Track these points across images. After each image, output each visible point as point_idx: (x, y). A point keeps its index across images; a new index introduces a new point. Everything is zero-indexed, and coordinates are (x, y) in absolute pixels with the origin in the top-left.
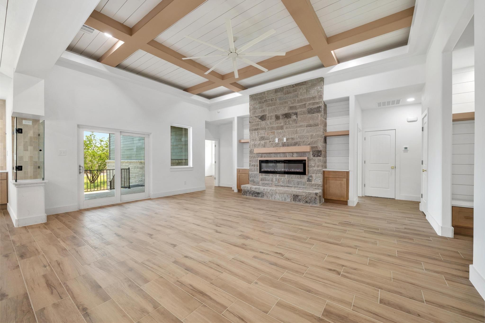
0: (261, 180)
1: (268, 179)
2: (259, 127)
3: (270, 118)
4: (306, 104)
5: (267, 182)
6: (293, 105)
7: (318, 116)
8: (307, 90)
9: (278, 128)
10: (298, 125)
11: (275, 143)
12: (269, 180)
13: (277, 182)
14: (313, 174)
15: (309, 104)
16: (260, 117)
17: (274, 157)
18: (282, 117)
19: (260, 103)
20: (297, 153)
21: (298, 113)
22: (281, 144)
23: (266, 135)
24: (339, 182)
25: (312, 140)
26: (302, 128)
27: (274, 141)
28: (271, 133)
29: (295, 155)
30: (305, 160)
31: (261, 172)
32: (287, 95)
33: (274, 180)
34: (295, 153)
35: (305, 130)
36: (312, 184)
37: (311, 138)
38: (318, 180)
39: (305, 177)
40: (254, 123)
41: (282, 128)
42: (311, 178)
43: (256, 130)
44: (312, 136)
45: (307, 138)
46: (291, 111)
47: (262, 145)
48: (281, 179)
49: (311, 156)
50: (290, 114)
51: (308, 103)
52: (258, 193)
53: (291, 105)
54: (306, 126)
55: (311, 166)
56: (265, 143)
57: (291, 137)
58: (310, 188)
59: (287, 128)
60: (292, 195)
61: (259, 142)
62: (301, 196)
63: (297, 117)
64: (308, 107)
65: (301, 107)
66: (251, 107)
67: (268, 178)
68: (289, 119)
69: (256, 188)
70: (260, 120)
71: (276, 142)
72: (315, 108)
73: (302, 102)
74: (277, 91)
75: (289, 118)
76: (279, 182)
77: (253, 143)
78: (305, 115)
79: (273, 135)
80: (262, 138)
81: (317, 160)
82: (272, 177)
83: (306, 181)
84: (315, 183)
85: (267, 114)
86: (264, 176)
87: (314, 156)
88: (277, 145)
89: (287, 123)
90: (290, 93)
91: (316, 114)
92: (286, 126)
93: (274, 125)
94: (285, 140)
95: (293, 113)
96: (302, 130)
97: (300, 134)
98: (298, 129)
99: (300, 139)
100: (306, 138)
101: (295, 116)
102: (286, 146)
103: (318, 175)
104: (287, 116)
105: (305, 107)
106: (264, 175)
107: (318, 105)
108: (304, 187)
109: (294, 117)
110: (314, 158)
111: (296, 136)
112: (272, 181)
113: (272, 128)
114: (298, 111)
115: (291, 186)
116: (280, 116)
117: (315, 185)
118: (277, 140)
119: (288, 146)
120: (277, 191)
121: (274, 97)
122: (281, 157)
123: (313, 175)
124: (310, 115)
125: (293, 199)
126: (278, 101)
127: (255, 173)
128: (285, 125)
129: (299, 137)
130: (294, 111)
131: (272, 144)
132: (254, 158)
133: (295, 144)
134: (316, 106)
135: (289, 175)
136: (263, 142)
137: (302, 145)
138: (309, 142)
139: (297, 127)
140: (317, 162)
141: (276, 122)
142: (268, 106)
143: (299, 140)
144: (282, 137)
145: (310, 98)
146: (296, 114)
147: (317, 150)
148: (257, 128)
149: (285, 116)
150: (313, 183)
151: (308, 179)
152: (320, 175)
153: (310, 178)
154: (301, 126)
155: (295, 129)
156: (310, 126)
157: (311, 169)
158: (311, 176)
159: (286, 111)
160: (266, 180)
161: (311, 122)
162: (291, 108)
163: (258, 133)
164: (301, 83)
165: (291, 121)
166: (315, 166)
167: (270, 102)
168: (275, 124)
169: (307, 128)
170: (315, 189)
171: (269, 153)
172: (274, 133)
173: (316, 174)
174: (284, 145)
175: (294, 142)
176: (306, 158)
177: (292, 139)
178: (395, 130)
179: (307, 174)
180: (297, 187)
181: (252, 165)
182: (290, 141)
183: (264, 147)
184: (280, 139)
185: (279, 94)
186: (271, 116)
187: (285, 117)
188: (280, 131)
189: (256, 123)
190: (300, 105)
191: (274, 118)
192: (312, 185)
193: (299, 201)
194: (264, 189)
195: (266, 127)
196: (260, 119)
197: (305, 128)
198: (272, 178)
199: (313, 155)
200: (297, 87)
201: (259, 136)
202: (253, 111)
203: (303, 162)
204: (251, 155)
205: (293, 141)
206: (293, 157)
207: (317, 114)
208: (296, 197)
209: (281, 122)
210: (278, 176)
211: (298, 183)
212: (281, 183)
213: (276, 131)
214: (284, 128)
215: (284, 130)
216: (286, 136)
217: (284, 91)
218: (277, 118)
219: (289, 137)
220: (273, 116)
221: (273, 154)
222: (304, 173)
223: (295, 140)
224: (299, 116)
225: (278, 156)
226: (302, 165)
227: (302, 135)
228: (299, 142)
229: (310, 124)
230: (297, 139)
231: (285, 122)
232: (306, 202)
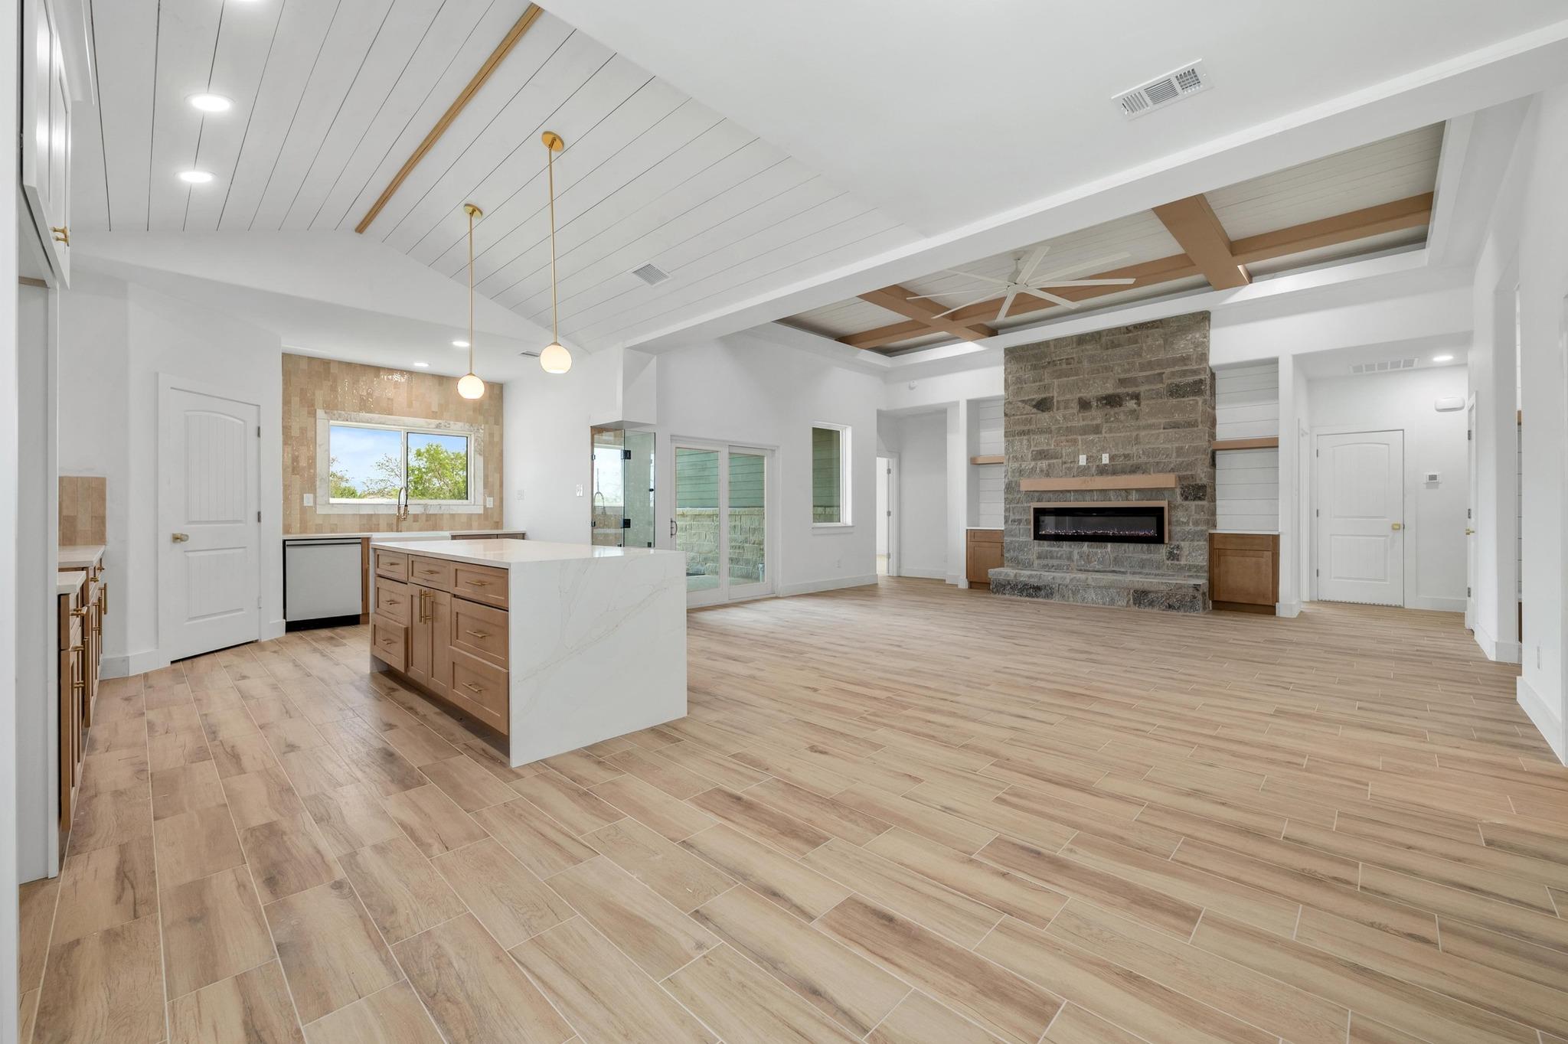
0: (1039, 557)
1: (1059, 555)
2: (1033, 427)
3: (1062, 405)
4: (1164, 373)
5: (1055, 562)
6: (1127, 375)
7: (1197, 403)
8: (1166, 341)
9: (1085, 431)
10: (1142, 423)
11: (1079, 467)
12: (1060, 558)
13: (1083, 563)
14: (1183, 540)
15: (1173, 374)
16: (1034, 403)
17: (1076, 500)
18: (1097, 403)
19: (1035, 367)
20: (1138, 490)
21: (1142, 394)
22: (1094, 469)
23: (1053, 447)
24: (1254, 559)
25: (1180, 460)
26: (1153, 432)
27: (1075, 461)
28: (1067, 441)
29: (1134, 495)
30: (1161, 509)
31: (1038, 536)
32: (1110, 352)
33: (1076, 557)
34: (1134, 492)
35: (1162, 435)
36: (1180, 565)
37: (1178, 456)
38: (1196, 555)
39: (1162, 550)
40: (1016, 417)
41: (1097, 430)
42: (1178, 552)
43: (1023, 433)
44: (1179, 451)
45: (1167, 455)
46: (1121, 390)
47: (1042, 471)
48: (1096, 554)
49: (1179, 499)
50: (1119, 397)
51: (1169, 370)
52: (1038, 589)
53: (1122, 376)
54: (1162, 426)
55: (1177, 521)
56: (1049, 465)
57: (1121, 451)
58: (1173, 575)
59: (1111, 430)
60: (1132, 591)
61: (1033, 463)
62: (1156, 592)
63: (1139, 404)
64: (1169, 381)
65: (1148, 380)
66: (1010, 376)
67: (1057, 552)
68: (1116, 410)
69: (1030, 576)
70: (1034, 410)
71: (1080, 464)
72: (1188, 385)
73: (1152, 369)
74: (1082, 339)
75: (1116, 407)
76: (1090, 562)
77: (1016, 465)
78: (1160, 401)
79: (1073, 448)
80: (1041, 455)
81: (1194, 507)
82: (1071, 550)
83: (1165, 558)
84: (1188, 563)
85: (1055, 394)
86: (1046, 546)
87: (1186, 499)
88: (1083, 472)
89: (1112, 419)
90: (1119, 345)
91: (1191, 398)
92: (1108, 425)
93: (1075, 424)
94: (1105, 459)
95: (1128, 395)
96: (1152, 435)
97: (1148, 446)
98: (1143, 433)
99: (1148, 457)
100: (1163, 454)
101: (1134, 401)
102: (1108, 474)
103: (1196, 543)
104: (1112, 401)
105: (1161, 381)
106: (1048, 546)
107: (1197, 378)
108: (1157, 572)
109: (1131, 404)
110: (1187, 502)
111: (1138, 449)
112: (1070, 558)
113: (1070, 430)
114: (1142, 389)
115: (1123, 570)
116: (1092, 400)
117: (1190, 568)
118: (1082, 460)
119: (1114, 473)
120: (1090, 582)
121: (1074, 355)
122: (1094, 501)
123: (1182, 544)
124: (1174, 401)
125: (1134, 599)
126: (1086, 364)
127: (1022, 539)
128: (1106, 422)
129: (1144, 453)
130: (1130, 390)
131: (1069, 469)
132: (1018, 503)
133: (1135, 469)
134: (1190, 379)
135: (1117, 545)
136: (1043, 464)
137: (1154, 472)
138: (1172, 466)
139: (1139, 428)
140: (1193, 513)
141: (1080, 415)
142: (1059, 377)
143: (1144, 459)
144: (1098, 451)
145: (1174, 359)
146: (1136, 397)
147: (1194, 483)
148: (1026, 428)
149: (1105, 402)
150: (1183, 562)
151: (1170, 553)
152: (1201, 543)
153: (1175, 552)
154: (1150, 427)
155: (1134, 434)
156: (1176, 426)
157: (1178, 529)
158: (1178, 547)
159: (1110, 389)
160: (1052, 558)
161: (1177, 417)
162: (1122, 382)
163: (1028, 441)
164: (1149, 323)
165: (1122, 414)
166: (1187, 523)
167: (1064, 366)
168: (1079, 421)
169: (1167, 431)
170: (1191, 576)
171: (1062, 491)
172: (1075, 441)
173: (1192, 540)
174: (1103, 471)
175: (1132, 466)
176: (1164, 504)
177: (1127, 456)
178: (1403, 430)
179: (1166, 541)
180: (1140, 573)
181: (1014, 521)
182: (1120, 462)
183: (1048, 475)
184: (1091, 457)
185: (1090, 349)
186: (1067, 402)
187: (1106, 404)
188: (1091, 437)
189: (1024, 417)
190: (1147, 377)
191: (1075, 406)
192: (1181, 568)
193: (1151, 604)
194: (1053, 578)
195: (1053, 428)
196: (1034, 406)
197: (1162, 430)
198: (1071, 553)
199: (1182, 495)
200: (1139, 333)
201: (1032, 449)
202: (1016, 387)
203: (1158, 512)
204: (1010, 497)
205: (1127, 462)
206: (1127, 500)
207: (1194, 398)
208: (1141, 597)
209: (1096, 416)
210: (1086, 547)
211: (1143, 564)
212: (1096, 565)
213: (1079, 437)
214: (1104, 431)
215: (1104, 435)
216: (1108, 450)
217: (1103, 340)
218: (1084, 405)
219: (1116, 453)
220: (1073, 400)
221: (1072, 494)
222: (1159, 539)
223: (1135, 461)
224: (1143, 403)
225: (1087, 498)
226: (1152, 521)
227: (1153, 448)
228: (1146, 463)
229: (1174, 422)
230: (1140, 457)
231: (1106, 415)
232: (1170, 607)
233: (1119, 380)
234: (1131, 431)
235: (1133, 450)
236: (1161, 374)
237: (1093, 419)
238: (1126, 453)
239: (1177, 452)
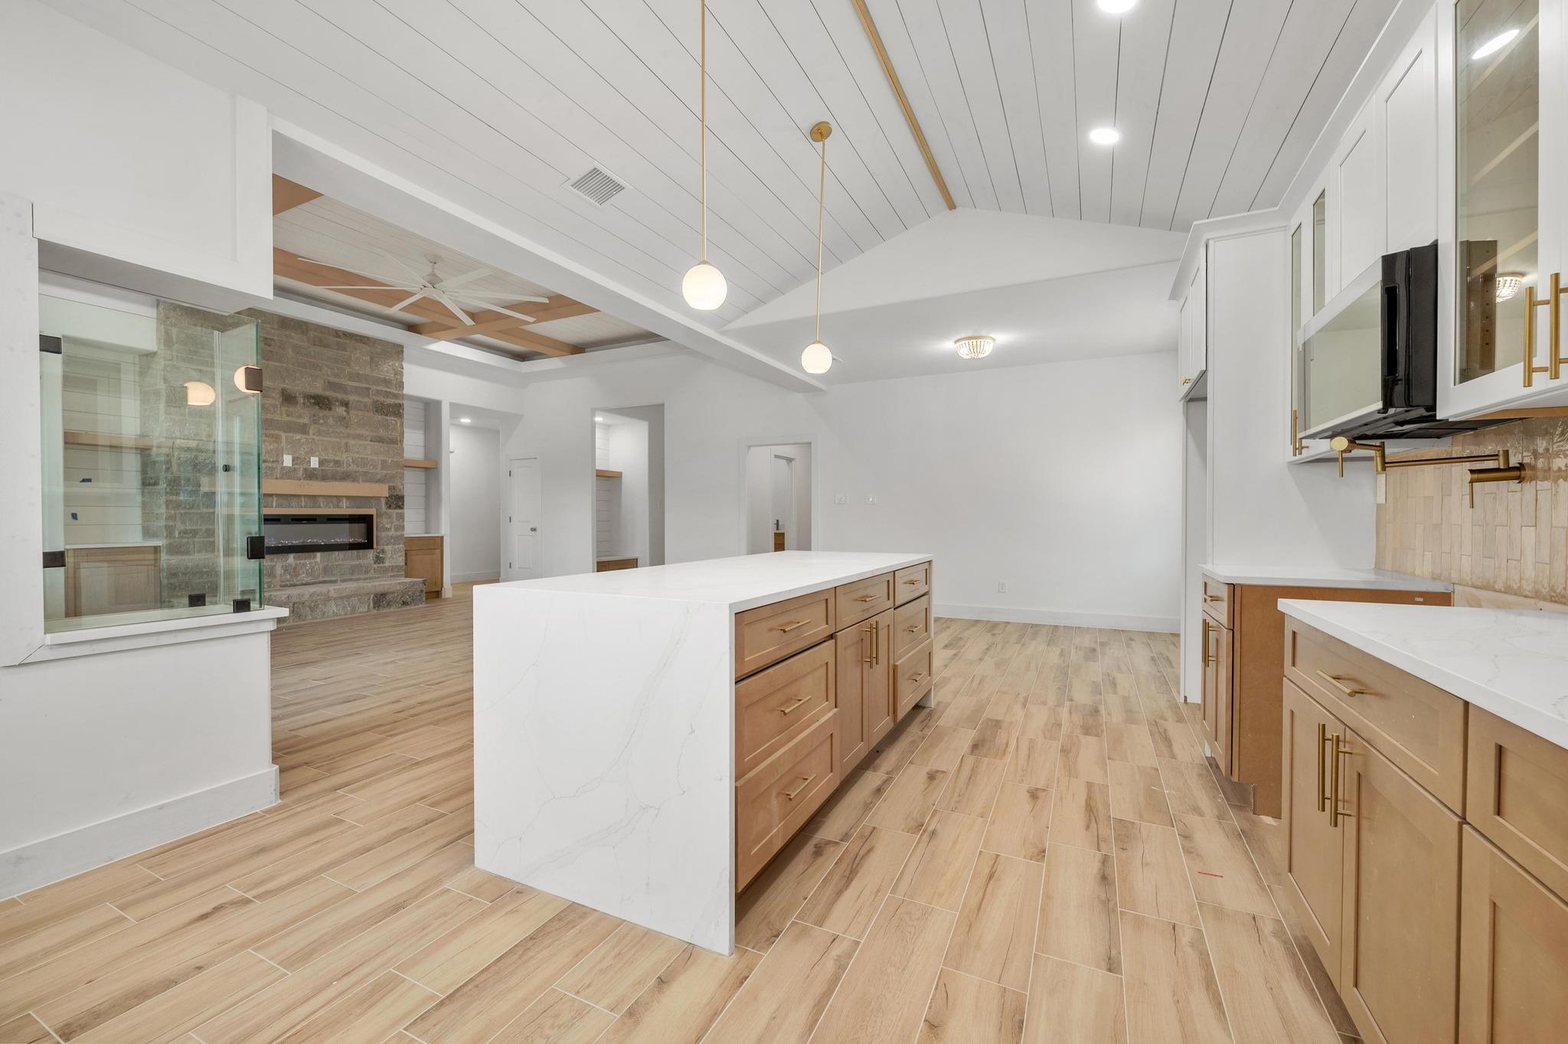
4: (370, 389)
6: (336, 380)
7: (397, 423)
8: (371, 358)
9: (290, 428)
10: (351, 431)
11: (283, 468)
13: (288, 577)
14: (387, 544)
15: (378, 392)
17: (280, 506)
18: (304, 400)
20: (348, 497)
21: (351, 403)
22: (301, 472)
24: (429, 557)
25: (384, 472)
26: (362, 442)
27: (278, 461)
28: (266, 436)
29: (344, 503)
30: (372, 516)
32: (318, 349)
33: (279, 571)
34: (344, 499)
35: (369, 447)
36: (385, 567)
37: (382, 469)
38: (394, 556)
39: (370, 554)
41: (303, 429)
42: (383, 556)
44: (384, 462)
46: (328, 393)
48: (304, 565)
49: (384, 507)
50: (328, 400)
51: (374, 387)
53: (332, 379)
54: (369, 439)
55: (382, 527)
57: (331, 457)
58: (378, 578)
59: (319, 433)
60: (372, 596)
62: (393, 593)
63: (348, 412)
64: (376, 398)
65: (357, 391)
68: (326, 412)
71: (285, 464)
72: (389, 405)
73: (360, 381)
75: (325, 409)
76: (297, 575)
78: (367, 414)
79: (276, 445)
81: (394, 515)
82: (273, 564)
83: (372, 562)
84: (391, 564)
87: (390, 507)
88: (288, 474)
89: (321, 421)
90: (328, 346)
91: (393, 418)
92: (317, 426)
93: (277, 417)
94: (314, 462)
95: (337, 400)
96: (360, 445)
97: (357, 456)
98: (352, 442)
99: (358, 466)
100: (370, 465)
101: (344, 408)
102: (317, 479)
103: (396, 546)
104: (320, 402)
105: (368, 395)
107: (397, 401)
108: (365, 576)
109: (341, 411)
110: (390, 511)
111: (347, 457)
112: (271, 574)
113: (270, 424)
114: (352, 398)
115: (333, 579)
116: (297, 395)
117: (393, 568)
118: (288, 460)
119: (324, 478)
121: (276, 338)
122: (302, 507)
123: (386, 548)
124: (379, 417)
125: (374, 604)
126: (290, 352)
128: (315, 423)
129: (353, 462)
130: (340, 396)
131: (271, 469)
133: (346, 477)
134: (393, 401)
135: (326, 554)
137: (363, 481)
138: (379, 476)
139: (348, 436)
140: (394, 520)
141: (283, 408)
143: (353, 468)
144: (306, 453)
145: (378, 378)
146: (346, 404)
147: (395, 494)
149: (313, 401)
150: (387, 564)
151: (377, 557)
152: (400, 546)
153: (381, 556)
154: (359, 437)
155: (344, 441)
156: (381, 440)
157: (384, 534)
158: (383, 551)
159: (318, 389)
161: (382, 433)
162: (331, 385)
164: (358, 335)
165: (331, 419)
166: (388, 529)
168: (281, 414)
169: (372, 443)
170: (391, 576)
172: (277, 438)
173: (395, 544)
174: (311, 475)
175: (343, 473)
176: (372, 511)
177: (337, 463)
179: (375, 546)
180: (351, 580)
182: (330, 467)
184: (298, 458)
185: (296, 338)
187: (315, 404)
188: (298, 436)
190: (357, 388)
191: (277, 395)
192: (386, 570)
197: (369, 442)
198: (273, 567)
199: (387, 503)
200: (348, 342)
203: (368, 520)
205: (338, 469)
206: (338, 507)
207: (396, 419)
208: (380, 599)
209: (303, 414)
210: (291, 558)
211: (353, 570)
212: (304, 577)
213: (283, 435)
214: (311, 432)
215: (311, 436)
216: (317, 453)
217: (312, 334)
218: (288, 398)
219: (326, 458)
220: (275, 389)
221: (275, 499)
222: (368, 545)
223: (344, 468)
224: (352, 412)
225: (293, 504)
226: (361, 527)
227: (362, 458)
228: (356, 472)
229: (379, 437)
230: (350, 465)
231: (314, 416)
232: (405, 603)
233: (329, 382)
234: (340, 438)
235: (343, 457)
236: (368, 389)
237: (300, 416)
238: (337, 459)
239: (382, 464)
